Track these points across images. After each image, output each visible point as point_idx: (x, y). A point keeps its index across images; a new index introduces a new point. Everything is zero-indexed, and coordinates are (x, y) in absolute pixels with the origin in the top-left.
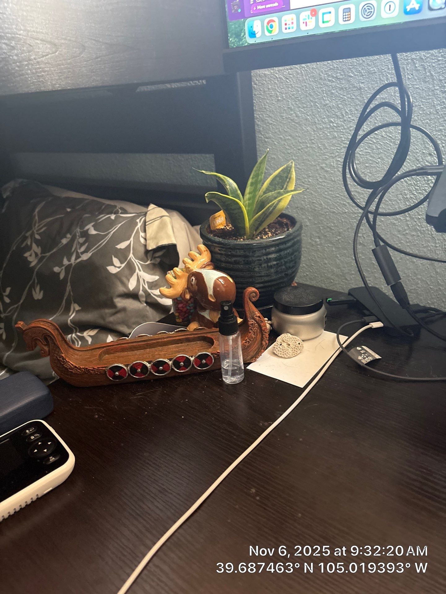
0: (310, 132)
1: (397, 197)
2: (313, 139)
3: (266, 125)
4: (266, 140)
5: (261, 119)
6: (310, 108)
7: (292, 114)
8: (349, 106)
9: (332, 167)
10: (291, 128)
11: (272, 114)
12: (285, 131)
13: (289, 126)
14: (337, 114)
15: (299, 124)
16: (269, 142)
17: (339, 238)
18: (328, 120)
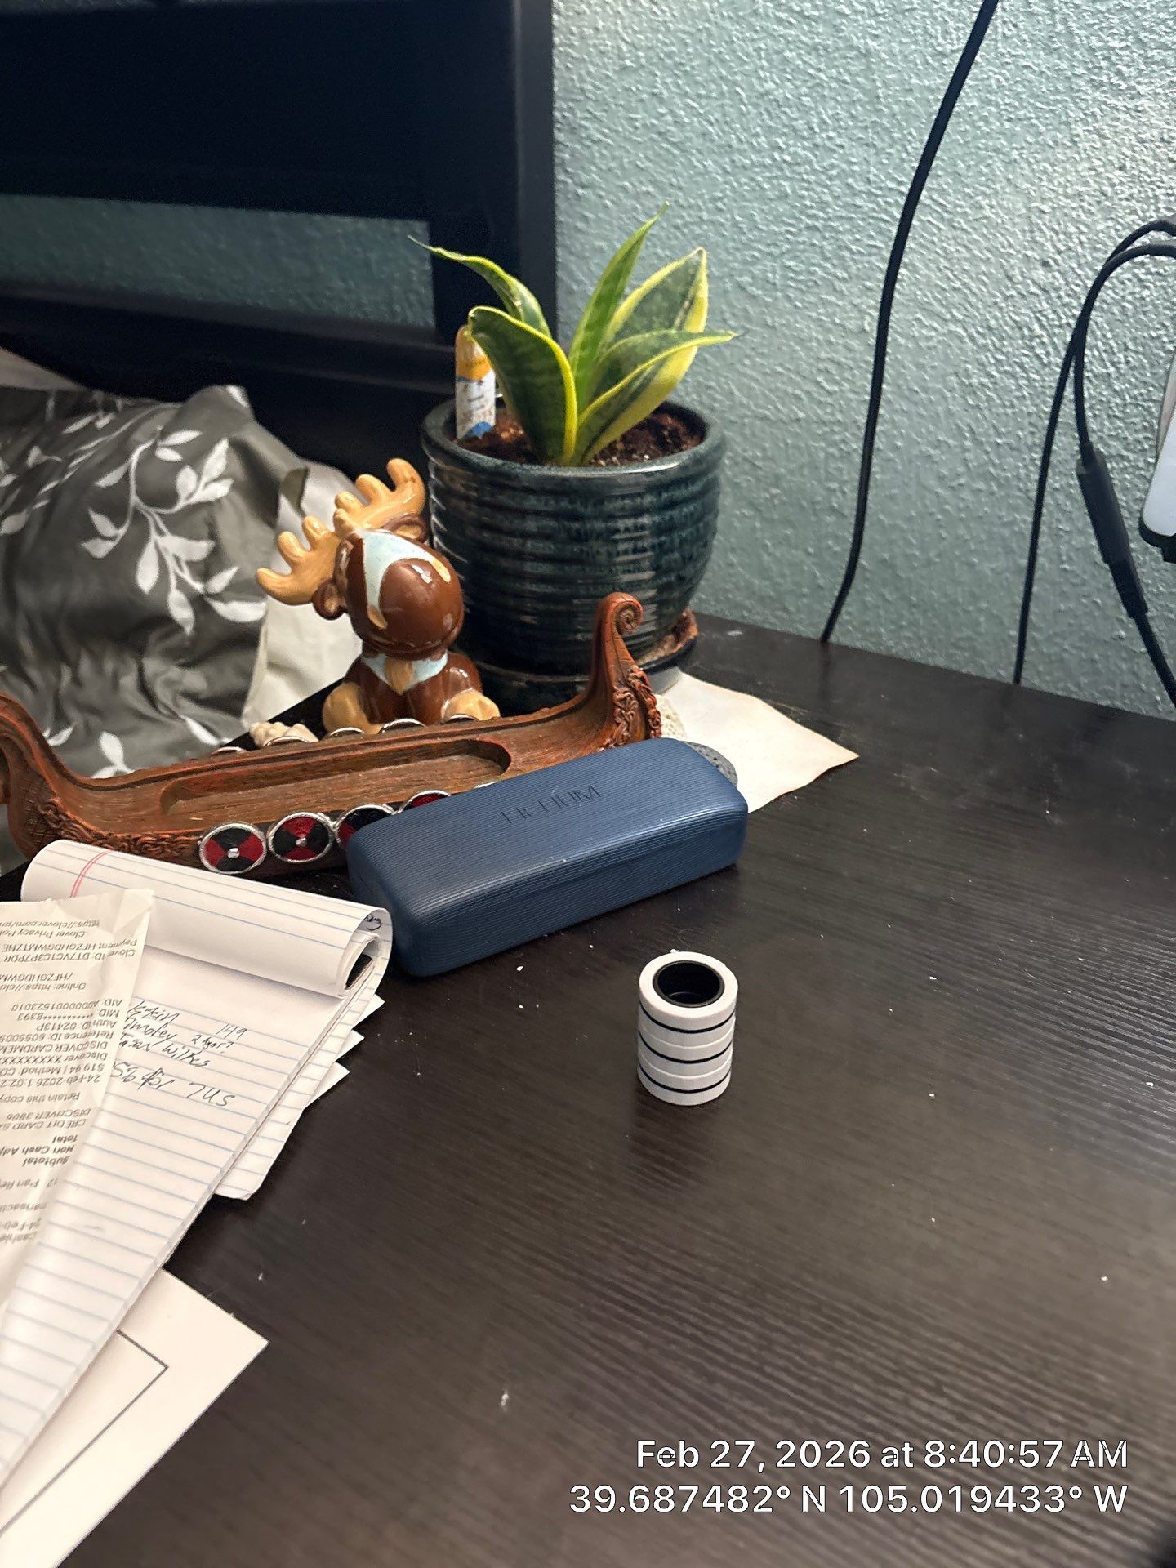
0: (714, 175)
1: (945, 382)
2: (720, 199)
3: (582, 144)
4: (580, 191)
5: (569, 124)
6: (717, 99)
7: (662, 115)
8: (832, 103)
9: (769, 286)
10: (657, 160)
11: (605, 111)
12: (637, 166)
13: (650, 153)
14: (794, 123)
15: (678, 148)
16: (587, 200)
17: (775, 491)
18: (769, 143)
